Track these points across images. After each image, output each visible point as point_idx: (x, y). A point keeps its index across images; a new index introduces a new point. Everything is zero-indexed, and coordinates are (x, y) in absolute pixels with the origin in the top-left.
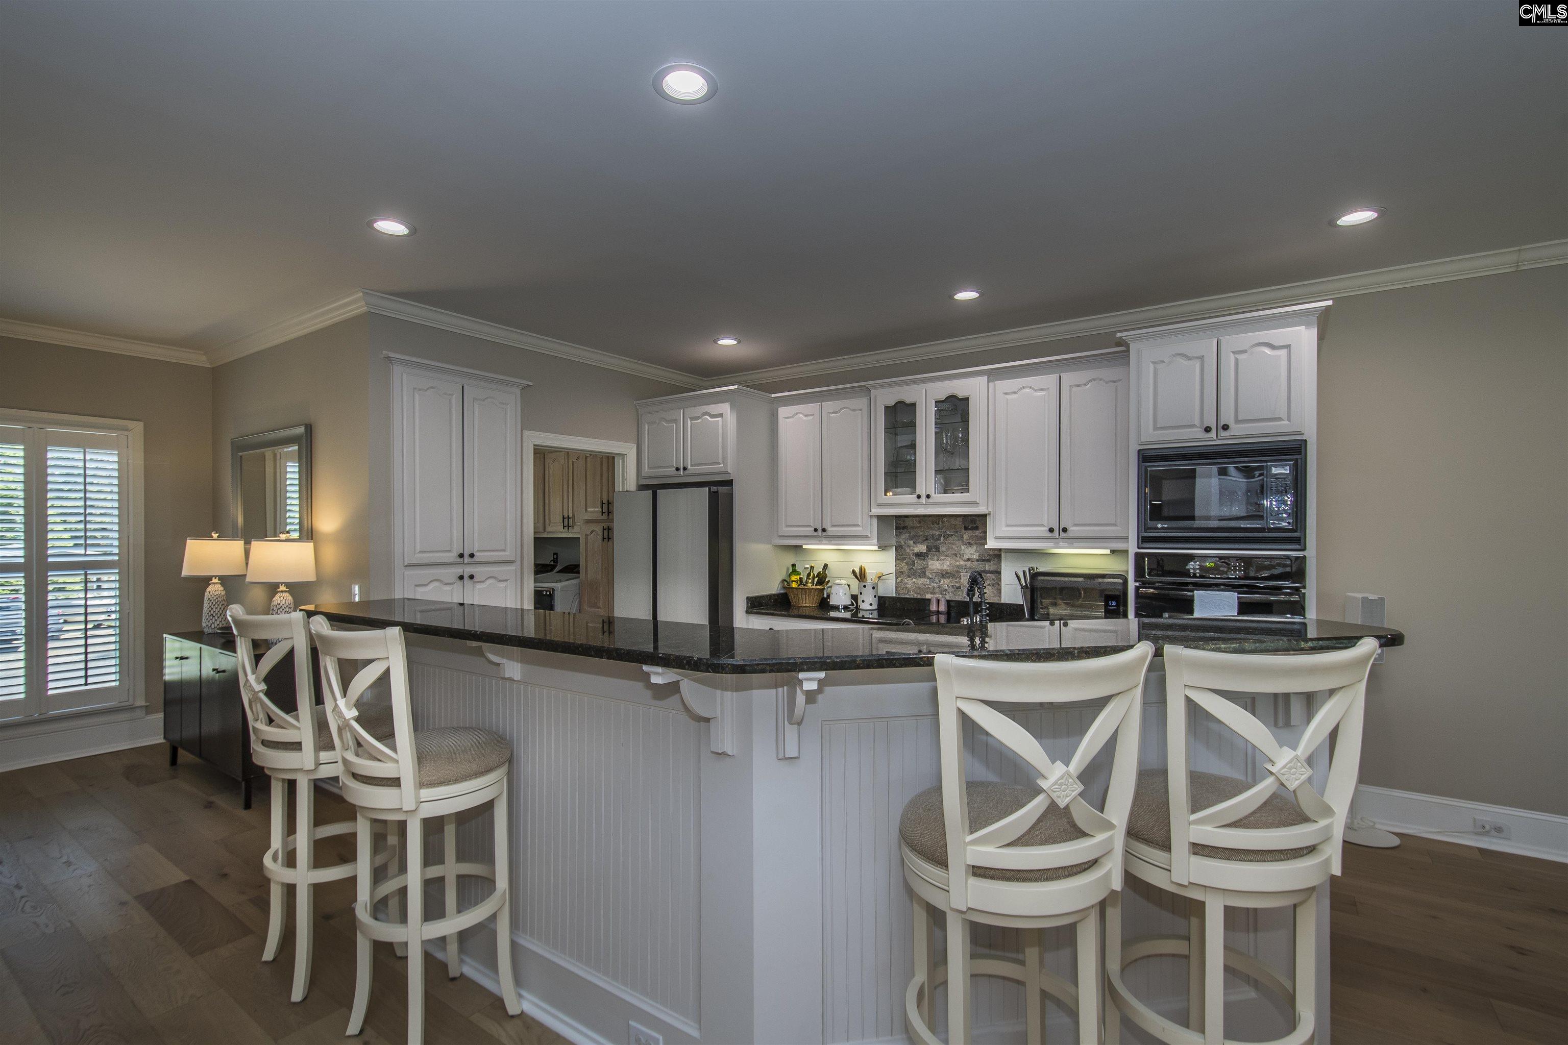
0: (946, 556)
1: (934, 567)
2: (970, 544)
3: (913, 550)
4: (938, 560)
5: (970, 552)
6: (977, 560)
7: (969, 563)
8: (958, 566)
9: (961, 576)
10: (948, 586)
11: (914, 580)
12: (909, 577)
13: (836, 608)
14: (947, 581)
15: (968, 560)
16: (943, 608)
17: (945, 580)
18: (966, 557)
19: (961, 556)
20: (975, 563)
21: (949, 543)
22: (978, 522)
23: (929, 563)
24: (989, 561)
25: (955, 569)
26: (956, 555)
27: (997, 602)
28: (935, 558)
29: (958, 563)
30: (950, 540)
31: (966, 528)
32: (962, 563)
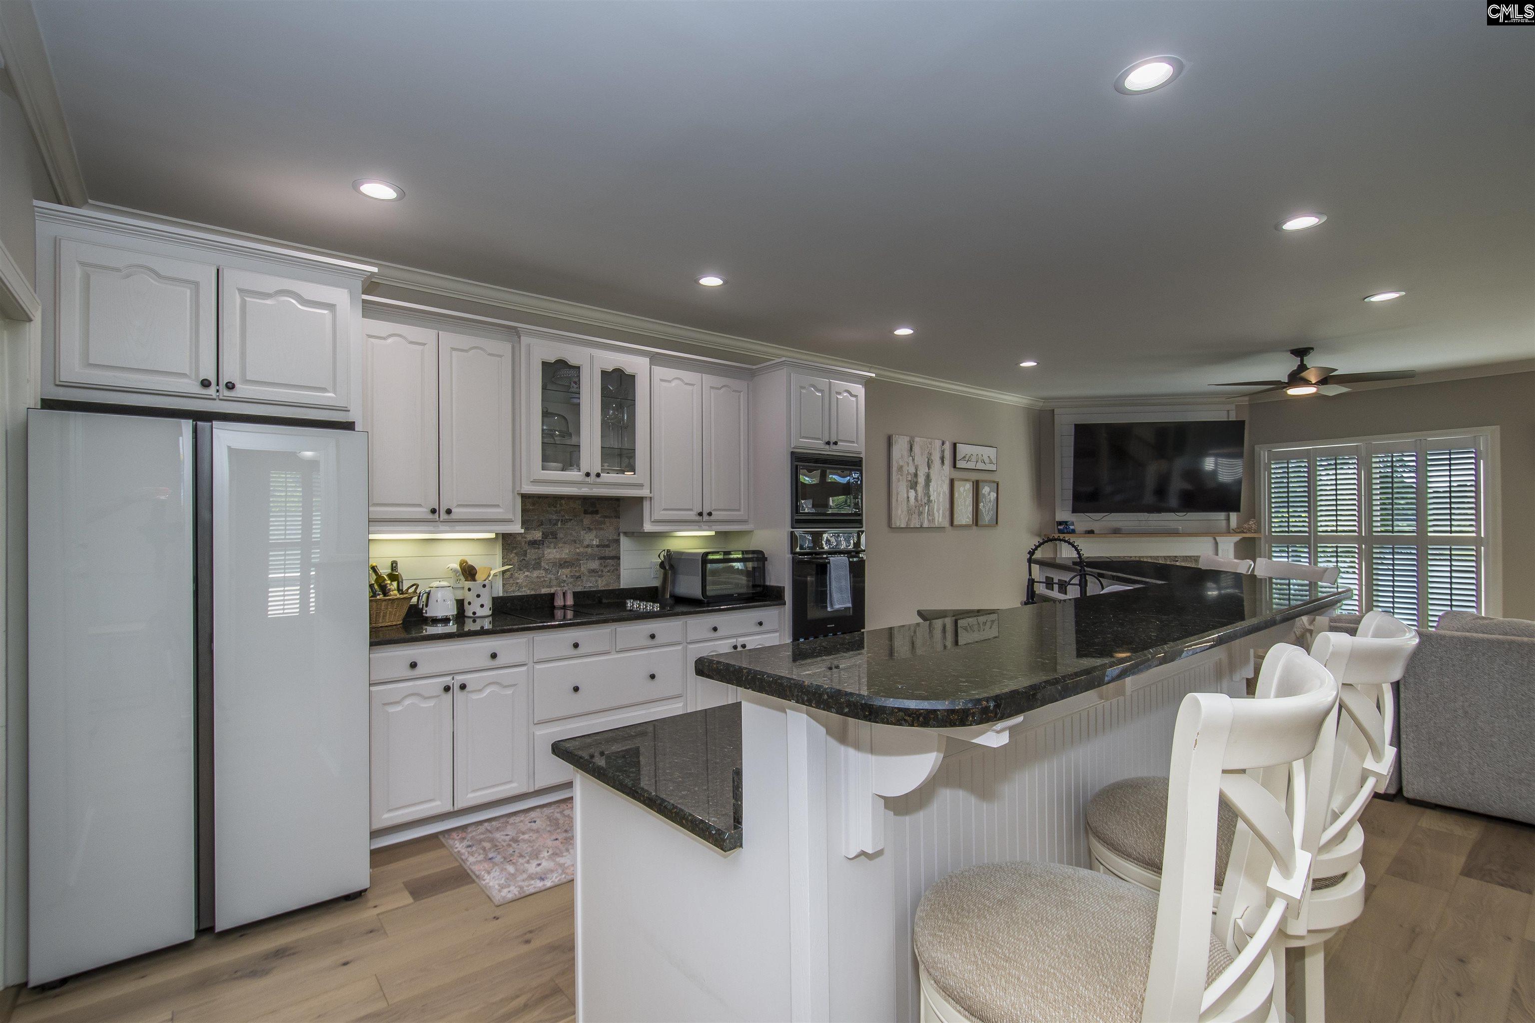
0: (565, 543)
1: (551, 556)
2: (590, 529)
3: (526, 538)
4: (555, 548)
5: (590, 538)
6: (598, 546)
7: (589, 550)
8: (578, 554)
9: (580, 564)
10: (567, 576)
11: (527, 573)
12: (520, 570)
13: (435, 621)
14: (566, 571)
15: (588, 546)
16: (570, 601)
17: (563, 570)
18: (586, 543)
19: (581, 542)
20: (596, 549)
21: (568, 528)
22: (598, 506)
23: (546, 552)
24: (608, 546)
25: (576, 557)
26: (575, 542)
27: (617, 588)
28: (552, 546)
29: (578, 550)
30: (569, 525)
31: (586, 512)
32: (582, 550)
